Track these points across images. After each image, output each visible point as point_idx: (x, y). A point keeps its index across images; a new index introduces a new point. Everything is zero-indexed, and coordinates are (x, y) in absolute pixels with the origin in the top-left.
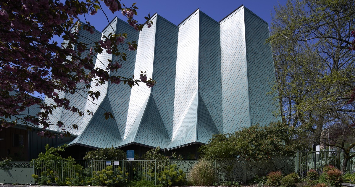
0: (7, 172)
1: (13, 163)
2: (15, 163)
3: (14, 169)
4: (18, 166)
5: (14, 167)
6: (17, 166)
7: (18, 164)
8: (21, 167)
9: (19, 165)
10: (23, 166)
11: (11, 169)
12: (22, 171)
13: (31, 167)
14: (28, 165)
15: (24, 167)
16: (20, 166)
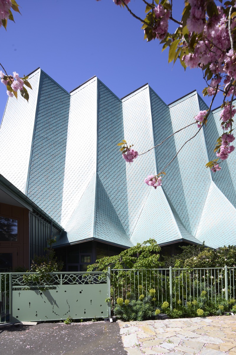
0: (43, 295)
1: (59, 276)
2: (63, 275)
3: (61, 287)
4: (71, 282)
5: (61, 283)
6: (70, 280)
7: (71, 276)
8: (80, 283)
9: (74, 279)
10: (83, 281)
11: (55, 288)
12: (81, 292)
13: (101, 283)
14: (95, 279)
15: (87, 283)
16: (77, 281)
